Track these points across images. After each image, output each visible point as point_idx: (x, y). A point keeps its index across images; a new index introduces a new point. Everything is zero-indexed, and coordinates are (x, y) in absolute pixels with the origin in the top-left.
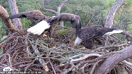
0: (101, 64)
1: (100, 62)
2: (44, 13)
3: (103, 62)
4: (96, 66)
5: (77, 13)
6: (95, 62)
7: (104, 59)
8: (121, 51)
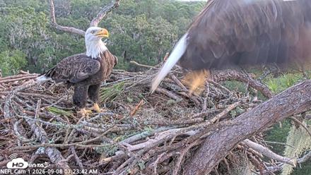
0: (195, 151)
1: (193, 148)
2: (57, 36)
3: (200, 146)
4: (186, 157)
5: (138, 35)
6: (182, 148)
7: (203, 139)
8: (239, 119)
